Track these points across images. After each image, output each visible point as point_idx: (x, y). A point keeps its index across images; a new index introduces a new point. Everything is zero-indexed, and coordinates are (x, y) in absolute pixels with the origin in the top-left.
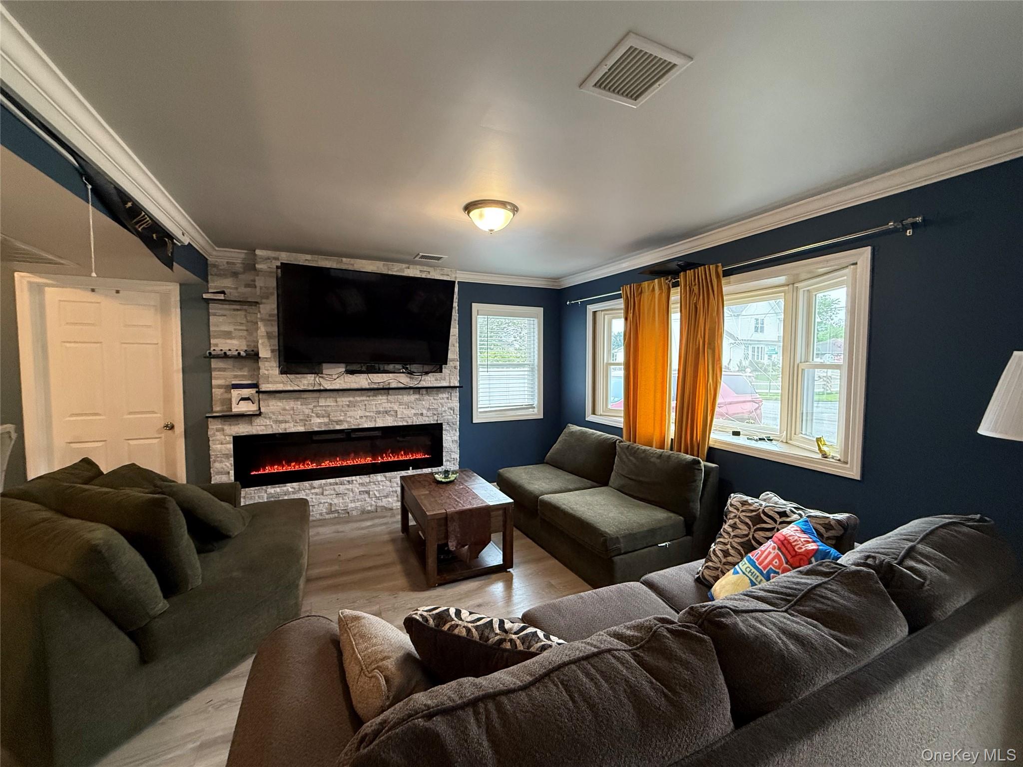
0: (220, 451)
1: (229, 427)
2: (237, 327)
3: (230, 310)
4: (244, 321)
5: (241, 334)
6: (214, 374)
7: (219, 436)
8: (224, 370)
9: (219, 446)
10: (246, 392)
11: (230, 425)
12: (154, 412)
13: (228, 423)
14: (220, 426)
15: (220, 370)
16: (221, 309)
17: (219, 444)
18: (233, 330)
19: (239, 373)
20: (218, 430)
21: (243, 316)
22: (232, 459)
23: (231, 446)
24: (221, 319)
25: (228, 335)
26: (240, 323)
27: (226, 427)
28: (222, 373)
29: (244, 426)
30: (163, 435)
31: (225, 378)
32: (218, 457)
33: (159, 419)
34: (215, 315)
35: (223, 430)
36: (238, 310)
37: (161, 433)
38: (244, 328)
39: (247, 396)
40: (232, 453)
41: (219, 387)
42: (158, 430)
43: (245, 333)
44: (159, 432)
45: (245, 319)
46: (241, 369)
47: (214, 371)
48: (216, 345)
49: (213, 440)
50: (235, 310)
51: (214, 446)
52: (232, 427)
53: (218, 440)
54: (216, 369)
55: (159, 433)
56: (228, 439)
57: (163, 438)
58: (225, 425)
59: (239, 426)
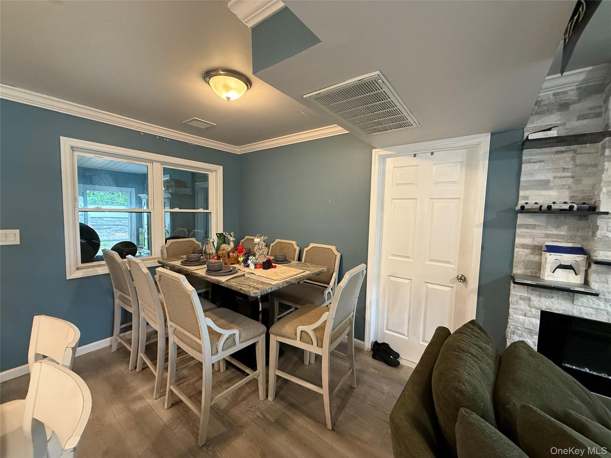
0: (523, 324)
1: (538, 299)
2: (559, 175)
3: (551, 153)
4: (570, 165)
5: (564, 183)
6: (518, 231)
7: (523, 305)
8: (534, 227)
9: (522, 318)
10: (567, 258)
11: (540, 296)
12: (449, 262)
13: (538, 293)
14: (526, 295)
15: (527, 226)
16: (538, 154)
17: (521, 315)
18: (551, 179)
19: (554, 232)
20: (522, 298)
21: (568, 159)
22: (537, 337)
23: (538, 322)
24: (537, 166)
25: (544, 185)
26: (564, 169)
27: (533, 298)
28: (528, 230)
29: (560, 301)
30: (455, 285)
31: (532, 237)
32: (518, 330)
33: (452, 269)
34: (529, 162)
35: (529, 300)
36: (562, 152)
37: (453, 283)
38: (569, 174)
39: (569, 264)
40: (538, 330)
41: (524, 246)
42: (451, 280)
43: (570, 181)
44: (452, 281)
45: (572, 163)
46: (558, 227)
47: (519, 227)
48: (527, 197)
49: (514, 309)
50: (557, 152)
51: (514, 315)
52: (543, 299)
53: (521, 310)
54: (521, 226)
55: (452, 283)
56: (534, 312)
57: (455, 288)
58: (532, 294)
59: (553, 300)
